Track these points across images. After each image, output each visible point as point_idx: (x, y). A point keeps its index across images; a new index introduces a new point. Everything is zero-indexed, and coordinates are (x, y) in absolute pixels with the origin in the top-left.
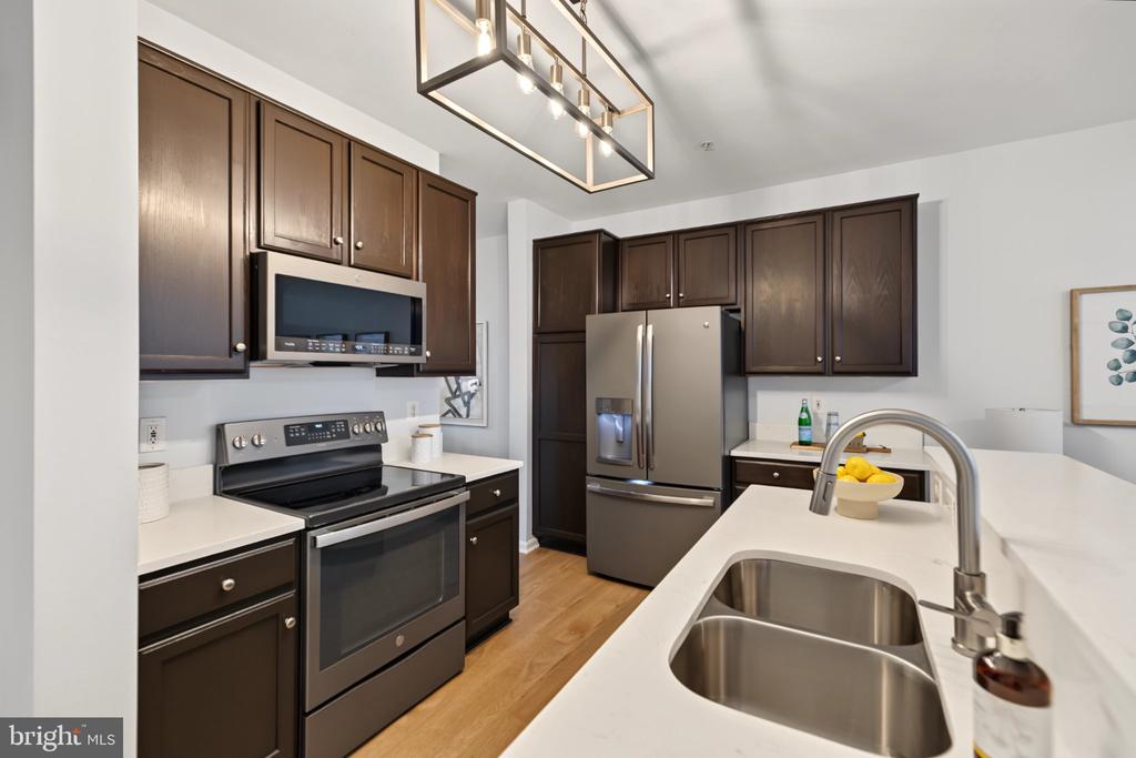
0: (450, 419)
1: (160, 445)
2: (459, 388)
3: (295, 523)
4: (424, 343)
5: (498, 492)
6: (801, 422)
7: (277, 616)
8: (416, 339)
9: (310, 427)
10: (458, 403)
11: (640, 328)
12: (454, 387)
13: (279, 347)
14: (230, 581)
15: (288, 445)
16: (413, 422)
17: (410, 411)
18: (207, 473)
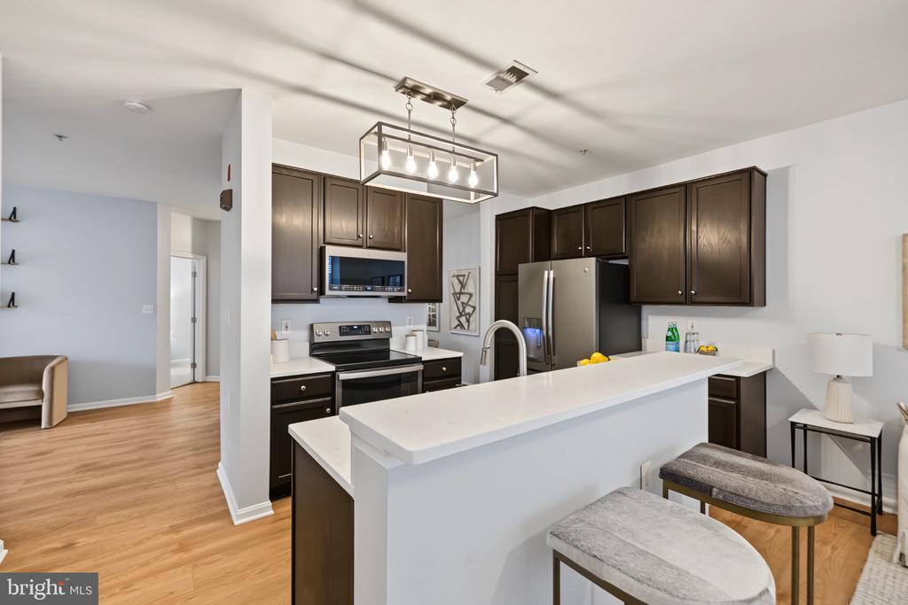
0: (459, 330)
1: (289, 332)
2: (464, 310)
3: (332, 368)
4: (406, 285)
5: (444, 369)
6: (668, 338)
7: (323, 407)
8: (402, 284)
9: (351, 327)
10: (463, 320)
11: (546, 272)
12: (461, 310)
13: (331, 289)
14: (303, 387)
15: (341, 335)
16: (408, 328)
17: (408, 322)
18: (307, 346)
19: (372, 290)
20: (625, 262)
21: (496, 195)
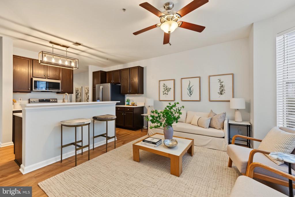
1: (21, 101)
8: (59, 88)
9: (43, 100)
11: (101, 87)
13: (35, 89)
15: (39, 102)
19: (49, 90)
20: (120, 85)
21: (78, 68)
